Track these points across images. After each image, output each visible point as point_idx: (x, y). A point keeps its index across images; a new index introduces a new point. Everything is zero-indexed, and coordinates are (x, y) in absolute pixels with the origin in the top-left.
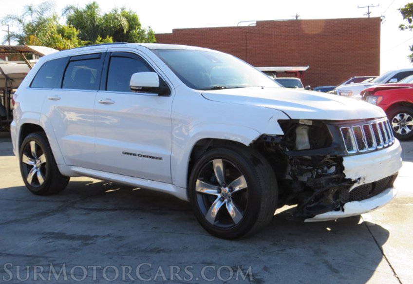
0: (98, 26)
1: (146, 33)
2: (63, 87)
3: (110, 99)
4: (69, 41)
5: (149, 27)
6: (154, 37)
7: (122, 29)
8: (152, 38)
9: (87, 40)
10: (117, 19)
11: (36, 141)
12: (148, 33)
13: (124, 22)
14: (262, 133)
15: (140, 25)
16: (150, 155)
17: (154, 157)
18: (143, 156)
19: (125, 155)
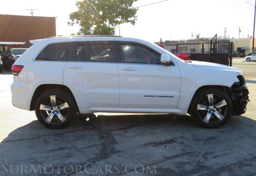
11: (56, 95)
16: (166, 96)
17: (168, 97)
18: (160, 96)
19: (146, 97)
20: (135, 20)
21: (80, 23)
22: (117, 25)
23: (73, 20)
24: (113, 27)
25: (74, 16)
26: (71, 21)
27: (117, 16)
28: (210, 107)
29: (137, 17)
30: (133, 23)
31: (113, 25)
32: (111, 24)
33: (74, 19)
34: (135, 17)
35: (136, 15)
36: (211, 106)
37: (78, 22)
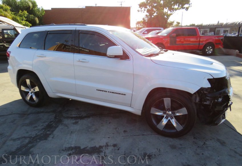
0: (18, 5)
1: (40, 9)
2: (45, 49)
3: (85, 60)
4: (7, 12)
5: (42, 7)
6: (44, 11)
7: (29, 7)
8: (44, 12)
9: (15, 12)
10: (27, 2)
11: (30, 79)
12: (41, 10)
13: (31, 5)
14: (201, 87)
15: (37, 6)
16: (117, 92)
17: (120, 94)
18: (112, 92)
19: (98, 91)
20: (189, 7)
21: (146, 11)
22: (174, 11)
23: (141, 9)
24: (171, 13)
25: (142, 5)
26: (140, 9)
27: (174, 4)
28: (167, 112)
29: (191, 4)
30: (187, 9)
31: (171, 11)
32: (170, 10)
33: (143, 7)
34: (189, 4)
35: (190, 3)
36: (169, 111)
37: (145, 10)
